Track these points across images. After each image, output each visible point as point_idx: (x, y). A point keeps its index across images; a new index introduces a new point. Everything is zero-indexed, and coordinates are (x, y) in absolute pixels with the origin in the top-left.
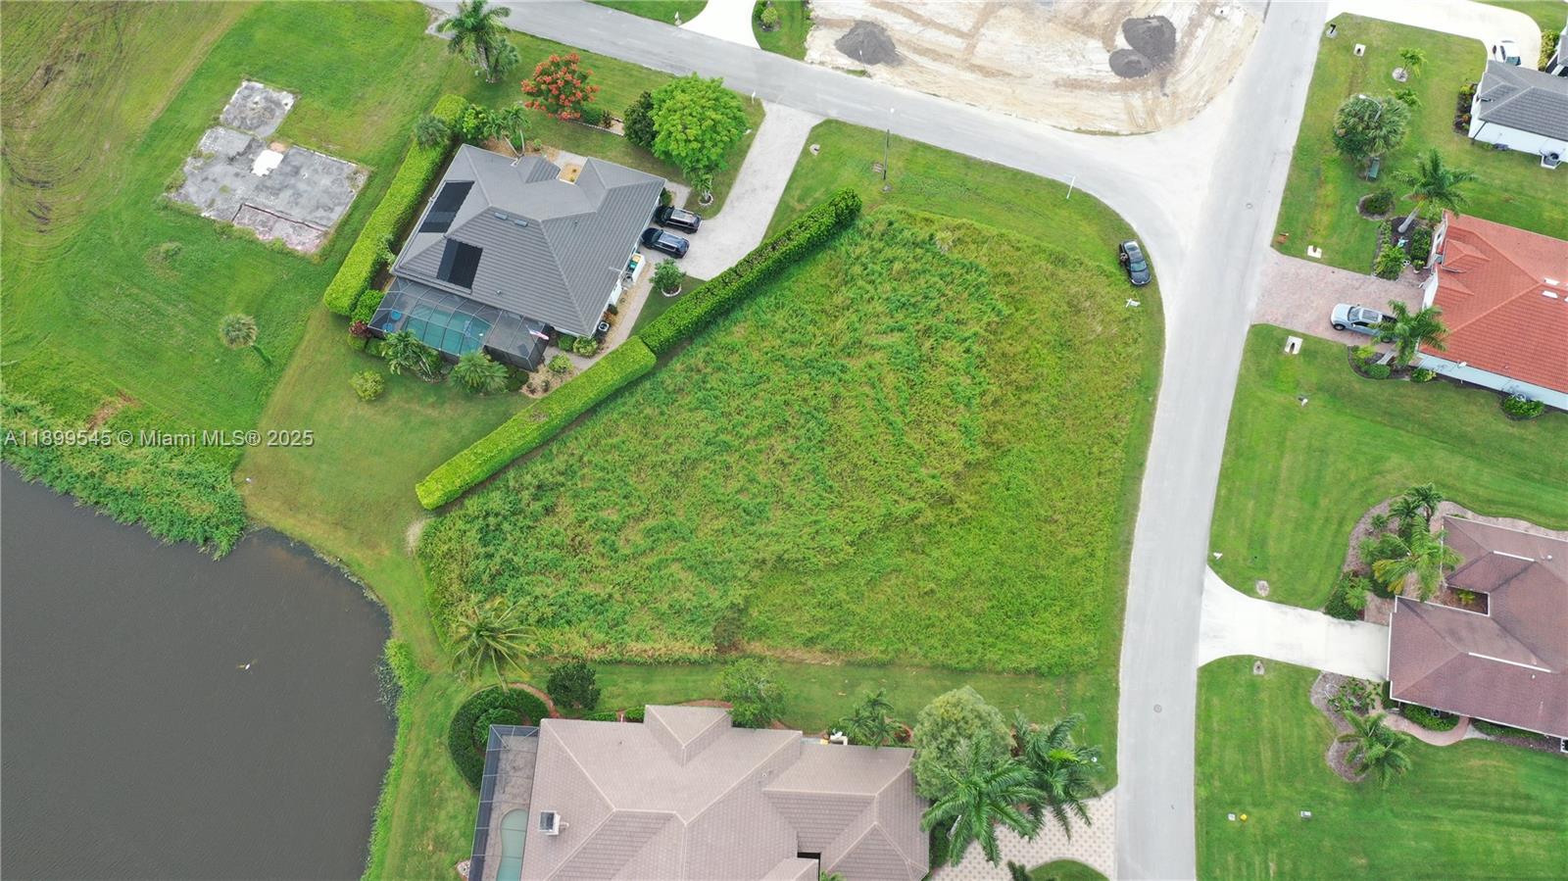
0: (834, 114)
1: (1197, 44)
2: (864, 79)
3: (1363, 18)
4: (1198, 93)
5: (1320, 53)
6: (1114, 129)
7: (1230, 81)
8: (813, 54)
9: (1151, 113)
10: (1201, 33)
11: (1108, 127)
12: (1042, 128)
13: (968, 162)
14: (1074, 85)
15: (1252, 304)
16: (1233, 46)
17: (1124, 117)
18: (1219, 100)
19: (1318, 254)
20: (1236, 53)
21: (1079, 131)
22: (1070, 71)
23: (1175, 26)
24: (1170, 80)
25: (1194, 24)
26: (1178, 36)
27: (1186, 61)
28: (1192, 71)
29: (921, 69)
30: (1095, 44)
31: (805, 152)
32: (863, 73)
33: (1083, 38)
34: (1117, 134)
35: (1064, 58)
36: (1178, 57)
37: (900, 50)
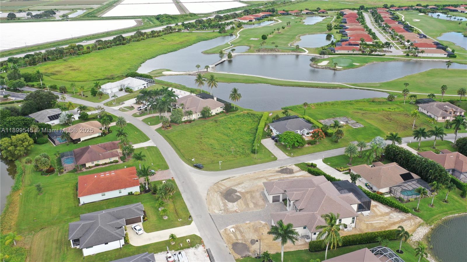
0: (277, 161)
1: (221, 203)
2: (280, 167)
3: (184, 226)
4: (211, 194)
5: (190, 213)
6: (223, 181)
7: (206, 199)
8: (294, 166)
9: (218, 187)
10: (222, 205)
11: (224, 181)
12: (237, 175)
13: (244, 166)
14: (239, 184)
15: (171, 171)
16: (212, 205)
17: (223, 184)
18: (205, 195)
19: (163, 182)
20: (210, 204)
21: (230, 178)
22: (242, 185)
23: (229, 203)
24: (220, 194)
25: (225, 205)
26: (227, 201)
27: (220, 198)
28: (217, 197)
29: (272, 173)
30: (243, 191)
31: (273, 155)
32: (281, 168)
33: (247, 191)
34: (222, 181)
35: (247, 186)
36: (223, 198)
37: (280, 174)
